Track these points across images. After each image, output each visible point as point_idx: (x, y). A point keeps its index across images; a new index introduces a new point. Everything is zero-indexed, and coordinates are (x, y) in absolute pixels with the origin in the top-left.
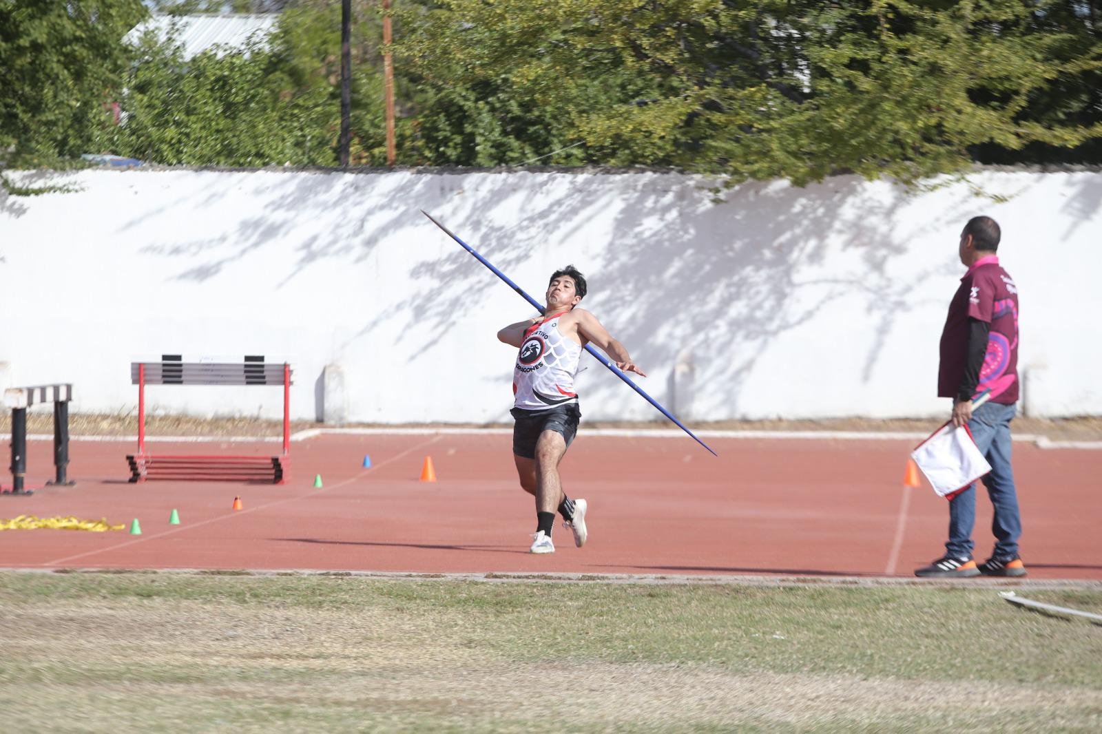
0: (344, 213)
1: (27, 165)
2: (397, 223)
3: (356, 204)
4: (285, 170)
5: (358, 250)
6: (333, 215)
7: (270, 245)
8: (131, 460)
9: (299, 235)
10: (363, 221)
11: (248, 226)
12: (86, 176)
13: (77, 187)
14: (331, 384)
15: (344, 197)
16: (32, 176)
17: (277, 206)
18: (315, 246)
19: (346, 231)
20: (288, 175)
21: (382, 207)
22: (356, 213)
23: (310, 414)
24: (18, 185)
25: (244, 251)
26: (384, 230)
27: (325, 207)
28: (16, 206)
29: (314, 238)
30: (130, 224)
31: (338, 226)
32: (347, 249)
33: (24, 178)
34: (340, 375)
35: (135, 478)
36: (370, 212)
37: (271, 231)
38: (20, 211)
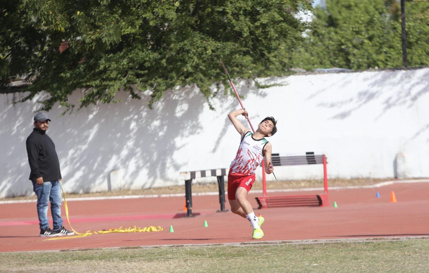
0: (402, 87)
1: (267, 76)
2: (425, 90)
3: (407, 83)
4: (376, 70)
5: (409, 102)
6: (398, 88)
7: (372, 102)
8: (257, 199)
9: (383, 98)
10: (410, 89)
11: (361, 94)
12: (291, 79)
13: (285, 84)
14: (400, 162)
15: (402, 80)
16: (269, 80)
17: (374, 84)
18: (391, 102)
19: (403, 94)
20: (377, 72)
21: (418, 83)
22: (407, 86)
23: (392, 175)
24: (263, 84)
25: (360, 106)
26: (420, 94)
27: (394, 84)
28: (263, 93)
29: (390, 98)
30: (312, 96)
31: (400, 92)
32: (404, 102)
33: (266, 81)
34: (403, 157)
35: (260, 207)
36: (413, 86)
37: (371, 96)
38: (264, 95)
